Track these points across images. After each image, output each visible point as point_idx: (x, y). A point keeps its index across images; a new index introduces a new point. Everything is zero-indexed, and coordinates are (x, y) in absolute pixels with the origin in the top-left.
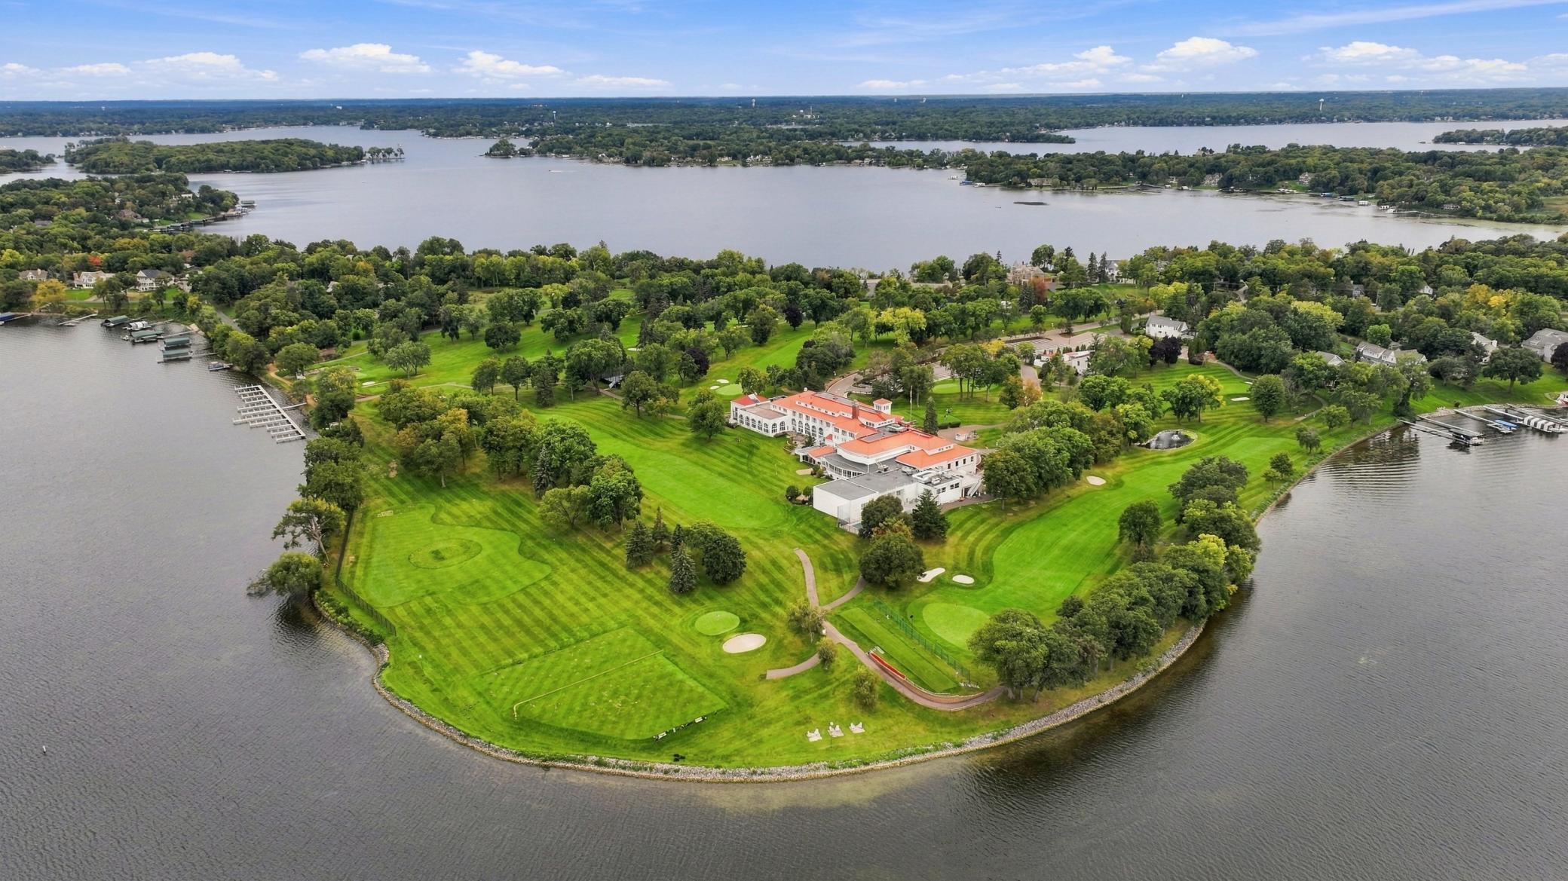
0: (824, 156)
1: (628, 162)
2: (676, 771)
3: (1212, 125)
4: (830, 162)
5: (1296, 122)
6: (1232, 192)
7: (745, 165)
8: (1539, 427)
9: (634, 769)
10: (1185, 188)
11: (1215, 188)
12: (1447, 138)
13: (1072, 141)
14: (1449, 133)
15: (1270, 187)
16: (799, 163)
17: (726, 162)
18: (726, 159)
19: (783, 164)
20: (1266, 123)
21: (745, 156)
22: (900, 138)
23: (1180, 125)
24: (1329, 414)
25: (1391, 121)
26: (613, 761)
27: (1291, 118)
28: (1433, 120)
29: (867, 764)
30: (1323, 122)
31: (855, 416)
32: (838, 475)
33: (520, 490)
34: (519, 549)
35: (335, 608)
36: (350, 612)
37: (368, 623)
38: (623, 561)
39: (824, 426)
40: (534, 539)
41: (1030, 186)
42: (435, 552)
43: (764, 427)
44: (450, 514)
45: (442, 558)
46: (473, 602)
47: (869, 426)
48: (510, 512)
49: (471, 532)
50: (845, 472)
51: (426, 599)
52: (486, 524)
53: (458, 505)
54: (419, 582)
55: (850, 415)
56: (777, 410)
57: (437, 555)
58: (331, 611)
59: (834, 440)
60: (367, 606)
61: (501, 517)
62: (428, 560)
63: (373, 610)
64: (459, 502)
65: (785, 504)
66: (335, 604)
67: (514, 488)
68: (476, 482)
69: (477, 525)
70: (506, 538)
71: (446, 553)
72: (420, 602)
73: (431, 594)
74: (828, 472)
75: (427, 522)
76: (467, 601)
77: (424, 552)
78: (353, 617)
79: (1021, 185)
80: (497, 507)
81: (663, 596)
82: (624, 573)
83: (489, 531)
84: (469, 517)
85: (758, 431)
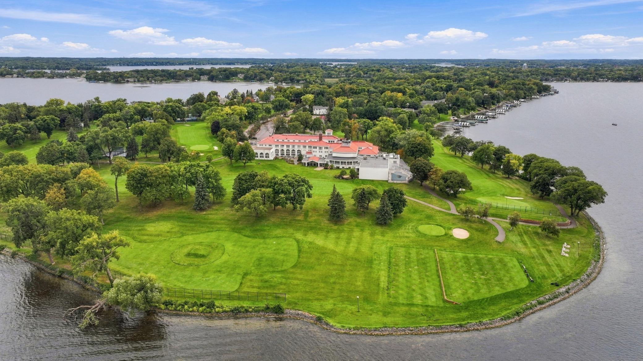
2: (569, 289)
3: (156, 65)
5: (188, 65)
9: (555, 298)
11: (207, 80)
13: (107, 69)
20: (177, 65)
23: (143, 65)
26: (543, 299)
27: (185, 63)
31: (321, 139)
32: (343, 166)
33: (174, 211)
34: (245, 236)
35: (202, 305)
36: (217, 303)
37: (246, 304)
38: (325, 222)
39: (301, 148)
40: (243, 229)
41: (128, 81)
42: (189, 255)
43: (264, 155)
44: (148, 235)
45: (203, 256)
46: (284, 268)
47: (331, 142)
48: (191, 223)
49: (190, 238)
50: (348, 162)
51: (249, 277)
52: (191, 233)
53: (142, 230)
54: (220, 271)
55: (316, 139)
56: (264, 146)
57: (196, 256)
58: (201, 309)
59: (314, 154)
60: (220, 296)
61: (190, 227)
62: (197, 261)
63: (229, 297)
64: (138, 228)
65: (342, 180)
66: (195, 304)
67: (165, 212)
68: (124, 216)
69: (183, 235)
70: (223, 235)
71: (202, 252)
72: (251, 280)
73: (246, 274)
74: (335, 166)
75: (139, 244)
76: (280, 269)
77: (180, 257)
78: (228, 305)
79: (123, 81)
80: (176, 223)
81: (379, 229)
82: (335, 227)
83: (201, 235)
84: (168, 232)
85: (261, 159)
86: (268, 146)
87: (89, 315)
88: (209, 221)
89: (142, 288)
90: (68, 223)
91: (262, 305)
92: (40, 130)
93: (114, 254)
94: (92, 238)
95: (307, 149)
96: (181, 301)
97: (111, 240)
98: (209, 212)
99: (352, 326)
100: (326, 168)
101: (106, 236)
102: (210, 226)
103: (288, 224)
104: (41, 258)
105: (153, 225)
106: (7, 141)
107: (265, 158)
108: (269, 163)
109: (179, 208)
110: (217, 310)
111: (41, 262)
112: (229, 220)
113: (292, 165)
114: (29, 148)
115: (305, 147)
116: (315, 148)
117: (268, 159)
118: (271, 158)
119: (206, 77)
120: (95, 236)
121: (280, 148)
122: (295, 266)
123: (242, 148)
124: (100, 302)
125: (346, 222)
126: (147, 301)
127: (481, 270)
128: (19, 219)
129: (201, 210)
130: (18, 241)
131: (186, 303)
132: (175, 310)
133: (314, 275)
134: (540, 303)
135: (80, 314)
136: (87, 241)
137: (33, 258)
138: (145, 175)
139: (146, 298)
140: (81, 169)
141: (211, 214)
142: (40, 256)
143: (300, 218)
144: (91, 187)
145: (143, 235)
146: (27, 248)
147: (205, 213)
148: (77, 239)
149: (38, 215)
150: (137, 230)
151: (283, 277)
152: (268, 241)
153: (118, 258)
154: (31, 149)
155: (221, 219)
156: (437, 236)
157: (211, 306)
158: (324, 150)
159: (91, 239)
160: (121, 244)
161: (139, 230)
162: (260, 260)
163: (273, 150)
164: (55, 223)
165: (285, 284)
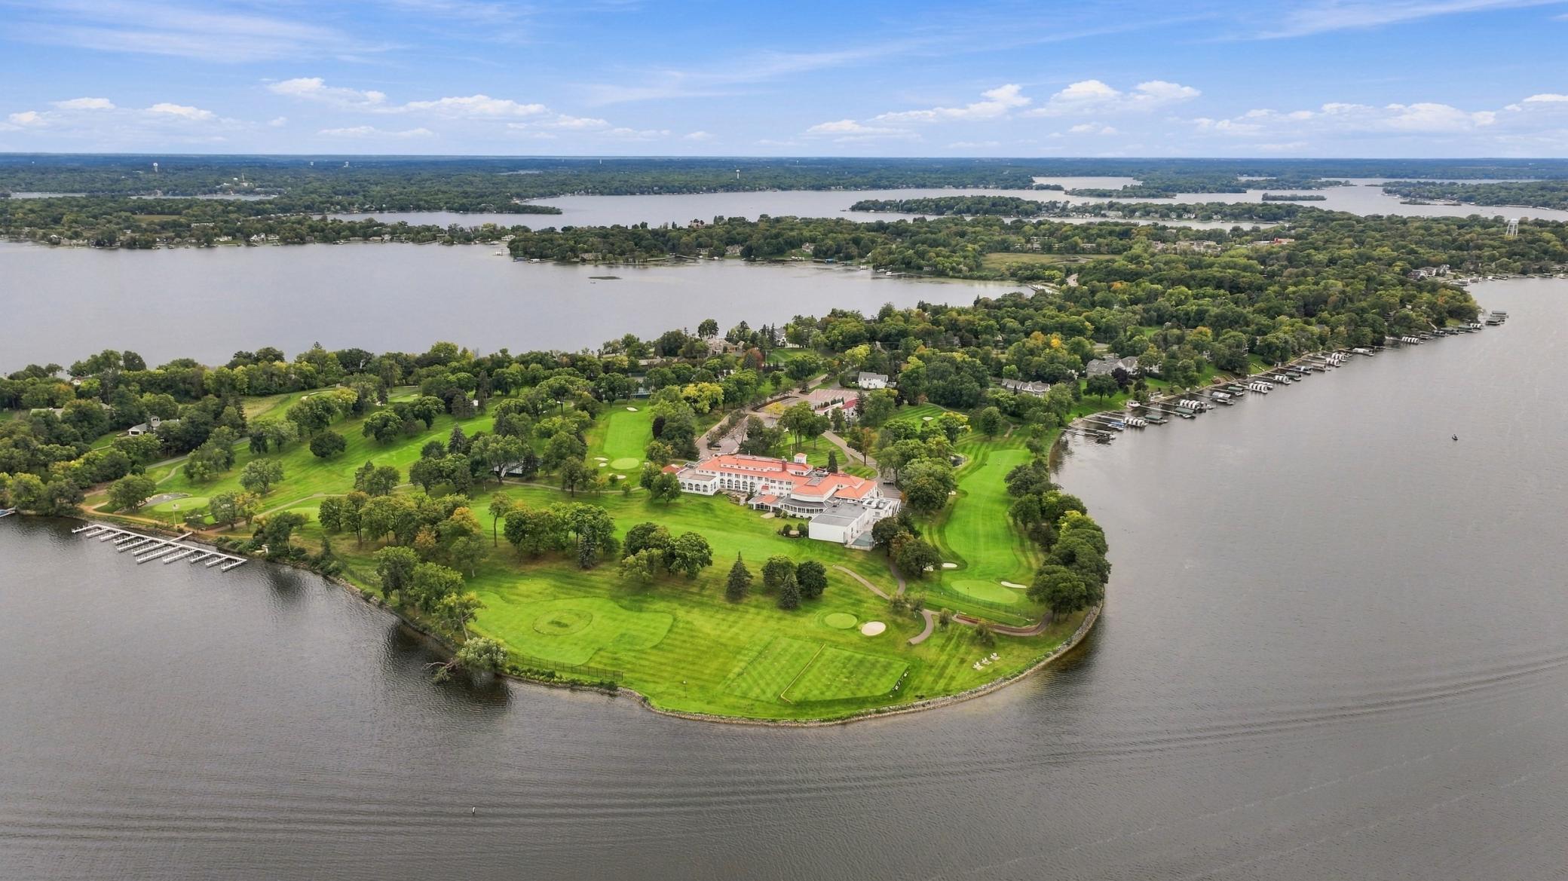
0: (339, 233)
1: (99, 244)
2: (929, 703)
3: (660, 194)
4: (347, 238)
5: (728, 191)
6: (754, 261)
7: (249, 244)
8: (1134, 424)
9: (902, 709)
10: (716, 258)
11: (737, 257)
12: (860, 207)
13: (557, 212)
14: (861, 203)
15: (782, 255)
16: (311, 242)
17: (225, 243)
18: (226, 239)
19: (294, 243)
20: (704, 191)
21: (249, 236)
22: (381, 210)
23: (633, 194)
24: (1034, 429)
25: (799, 189)
26: (886, 708)
27: (722, 187)
28: (829, 189)
29: (1022, 673)
30: (747, 190)
31: (784, 469)
32: (802, 514)
33: (554, 567)
34: (621, 606)
35: (543, 674)
36: (558, 674)
37: (583, 678)
38: (720, 598)
39: (755, 480)
40: (622, 598)
41: (584, 261)
42: (552, 623)
43: (702, 488)
44: (518, 595)
45: (566, 626)
46: (643, 647)
47: (798, 475)
48: (569, 584)
49: (560, 604)
50: (808, 510)
51: (602, 653)
52: (563, 596)
53: (514, 587)
54: (576, 644)
55: (779, 469)
56: (705, 473)
57: (559, 624)
58: (541, 678)
59: (771, 490)
60: (564, 668)
61: (567, 588)
62: (557, 630)
63: (573, 670)
64: (510, 585)
65: (786, 538)
66: (537, 673)
67: (544, 566)
68: (499, 568)
69: (556, 598)
70: (598, 602)
71: (564, 621)
72: (602, 657)
73: (600, 650)
74: (790, 513)
75: (506, 604)
76: (638, 647)
77: (543, 624)
78: (566, 676)
79: (575, 260)
80: (553, 583)
81: (779, 613)
82: (729, 606)
83: (575, 600)
84: (540, 593)
85: (697, 492)
86: (710, 474)
87: (442, 672)
88: (589, 584)
89: (488, 650)
90: (432, 580)
91: (597, 680)
92: (417, 417)
93: (472, 615)
94: (452, 599)
95: (763, 482)
96: (526, 668)
97: (468, 601)
98: (594, 572)
99: (670, 708)
100: (777, 516)
101: (465, 598)
102: (587, 590)
103: (678, 597)
104: (406, 611)
105: (527, 582)
106: (376, 435)
107: (701, 492)
108: (704, 500)
109: (561, 563)
110: (556, 679)
111: (406, 615)
112: (613, 585)
113: (733, 507)
114: (404, 445)
115: (759, 478)
116: (774, 482)
117: (706, 494)
118: (711, 493)
119: (738, 250)
120: (454, 596)
121: (726, 478)
122: (655, 647)
123: (664, 481)
124: (453, 662)
125: (745, 601)
126: (495, 665)
127: (851, 673)
128: (389, 569)
129: (586, 568)
130: (386, 592)
131: (529, 671)
132: (519, 676)
133: (668, 658)
134: (878, 712)
135: (434, 671)
136: (446, 600)
137: (400, 610)
138: (524, 522)
139: (491, 659)
140: (456, 506)
141: (595, 575)
142: (406, 609)
143: (695, 590)
144: (464, 532)
145: (514, 594)
146: (394, 598)
147: (588, 572)
148: (440, 595)
149: (406, 565)
150: (508, 587)
151: (635, 657)
152: (643, 615)
153: (475, 620)
154: (405, 448)
155: (605, 583)
156: (839, 630)
157: (552, 675)
158: (785, 486)
159: (450, 599)
160: (478, 605)
161: (511, 588)
162: (622, 635)
163: (717, 480)
164: (421, 577)
165: (633, 664)
